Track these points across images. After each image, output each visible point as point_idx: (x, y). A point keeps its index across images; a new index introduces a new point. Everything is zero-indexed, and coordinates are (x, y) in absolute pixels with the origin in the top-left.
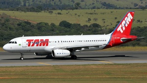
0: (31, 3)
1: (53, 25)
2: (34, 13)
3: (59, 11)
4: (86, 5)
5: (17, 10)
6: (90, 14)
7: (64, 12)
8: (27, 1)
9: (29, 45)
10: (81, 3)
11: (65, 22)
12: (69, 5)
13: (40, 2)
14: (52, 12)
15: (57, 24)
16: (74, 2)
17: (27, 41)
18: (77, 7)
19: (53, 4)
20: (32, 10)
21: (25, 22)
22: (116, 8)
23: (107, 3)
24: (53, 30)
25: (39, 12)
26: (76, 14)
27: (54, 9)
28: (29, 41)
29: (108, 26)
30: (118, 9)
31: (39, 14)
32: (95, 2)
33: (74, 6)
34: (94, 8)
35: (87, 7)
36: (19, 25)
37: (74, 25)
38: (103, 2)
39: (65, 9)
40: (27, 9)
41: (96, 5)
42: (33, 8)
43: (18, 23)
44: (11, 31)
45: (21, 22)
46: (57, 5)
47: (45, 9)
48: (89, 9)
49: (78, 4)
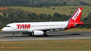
0: (37, 2)
1: (50, 15)
2: (38, 8)
3: (54, 7)
4: (70, 3)
5: (28, 6)
6: (72, 8)
7: (56, 7)
8: (34, 1)
9: (18, 28)
10: (67, 2)
11: (57, 13)
12: (59, 3)
13: (42, 1)
14: (49, 8)
15: (52, 15)
16: (63, 1)
17: (17, 25)
18: (65, 4)
19: (50, 3)
20: (37, 6)
21: (33, 14)
22: (88, 5)
23: (83, 2)
24: (50, 19)
25: (41, 7)
26: (64, 9)
27: (51, 6)
28: (18, 26)
29: (83, 16)
30: (89, 5)
31: (41, 9)
32: (76, 1)
33: (63, 4)
34: (75, 5)
35: (70, 4)
36: (29, 15)
37: (63, 15)
38: (80, 1)
39: (57, 6)
40: (34, 6)
41: (76, 3)
42: (37, 5)
43: (28, 14)
44: (24, 19)
45: (30, 13)
46: (52, 3)
47: (45, 6)
48: (72, 5)
49: (65, 3)
